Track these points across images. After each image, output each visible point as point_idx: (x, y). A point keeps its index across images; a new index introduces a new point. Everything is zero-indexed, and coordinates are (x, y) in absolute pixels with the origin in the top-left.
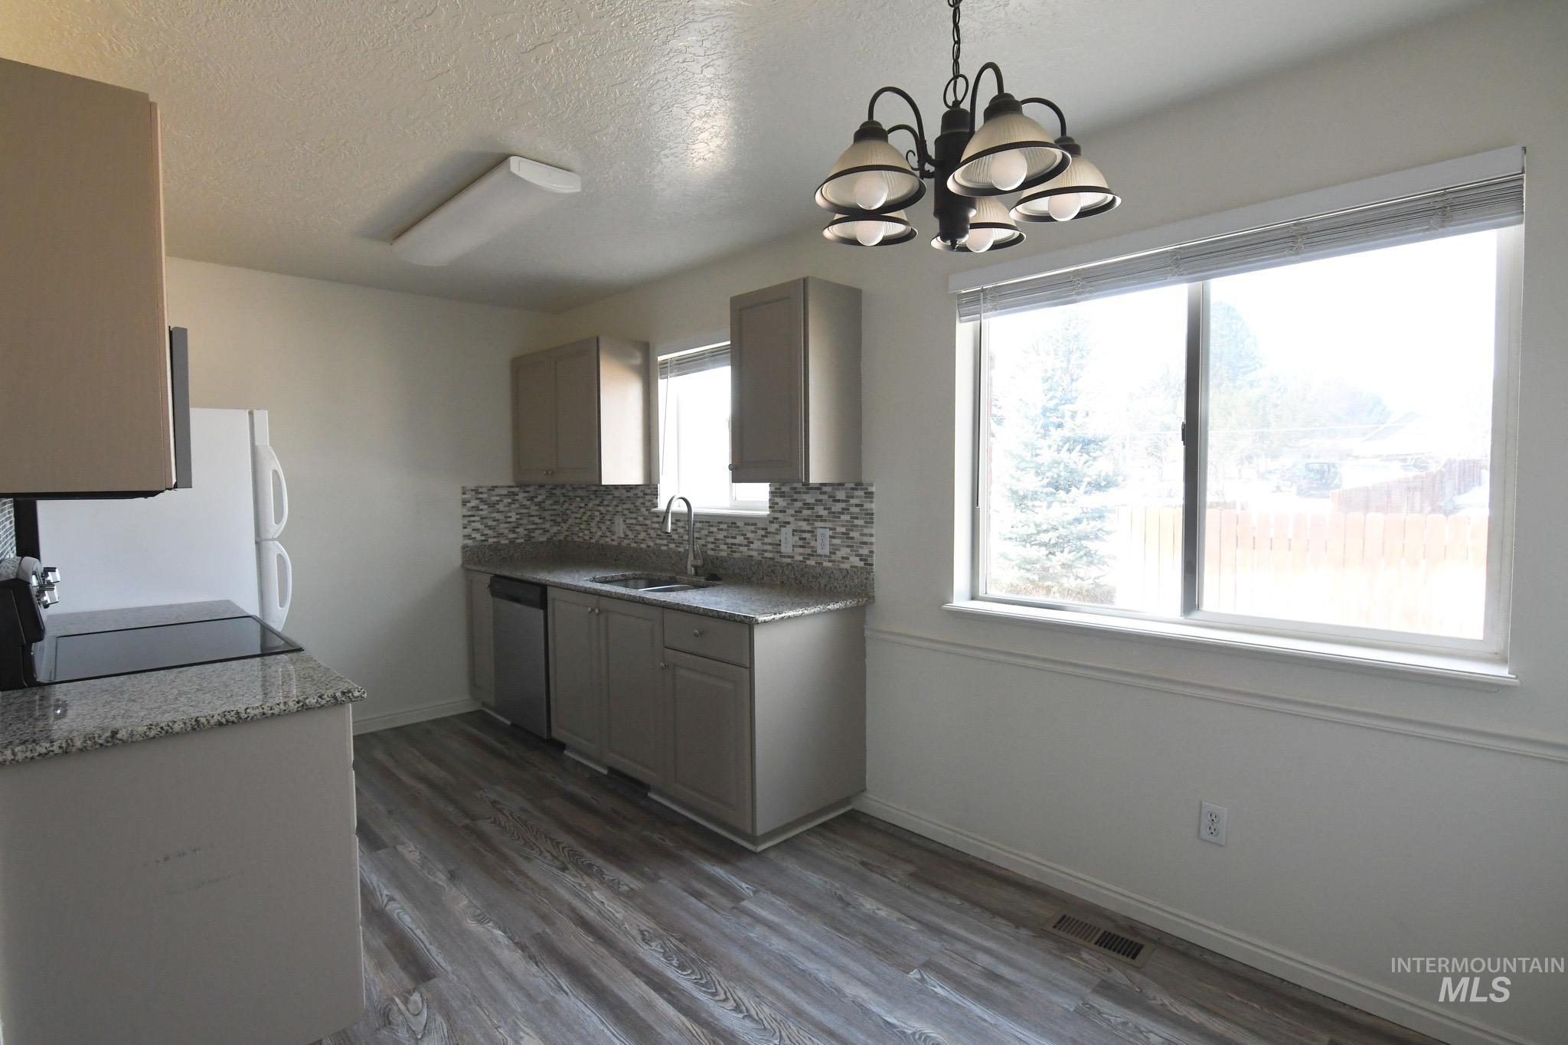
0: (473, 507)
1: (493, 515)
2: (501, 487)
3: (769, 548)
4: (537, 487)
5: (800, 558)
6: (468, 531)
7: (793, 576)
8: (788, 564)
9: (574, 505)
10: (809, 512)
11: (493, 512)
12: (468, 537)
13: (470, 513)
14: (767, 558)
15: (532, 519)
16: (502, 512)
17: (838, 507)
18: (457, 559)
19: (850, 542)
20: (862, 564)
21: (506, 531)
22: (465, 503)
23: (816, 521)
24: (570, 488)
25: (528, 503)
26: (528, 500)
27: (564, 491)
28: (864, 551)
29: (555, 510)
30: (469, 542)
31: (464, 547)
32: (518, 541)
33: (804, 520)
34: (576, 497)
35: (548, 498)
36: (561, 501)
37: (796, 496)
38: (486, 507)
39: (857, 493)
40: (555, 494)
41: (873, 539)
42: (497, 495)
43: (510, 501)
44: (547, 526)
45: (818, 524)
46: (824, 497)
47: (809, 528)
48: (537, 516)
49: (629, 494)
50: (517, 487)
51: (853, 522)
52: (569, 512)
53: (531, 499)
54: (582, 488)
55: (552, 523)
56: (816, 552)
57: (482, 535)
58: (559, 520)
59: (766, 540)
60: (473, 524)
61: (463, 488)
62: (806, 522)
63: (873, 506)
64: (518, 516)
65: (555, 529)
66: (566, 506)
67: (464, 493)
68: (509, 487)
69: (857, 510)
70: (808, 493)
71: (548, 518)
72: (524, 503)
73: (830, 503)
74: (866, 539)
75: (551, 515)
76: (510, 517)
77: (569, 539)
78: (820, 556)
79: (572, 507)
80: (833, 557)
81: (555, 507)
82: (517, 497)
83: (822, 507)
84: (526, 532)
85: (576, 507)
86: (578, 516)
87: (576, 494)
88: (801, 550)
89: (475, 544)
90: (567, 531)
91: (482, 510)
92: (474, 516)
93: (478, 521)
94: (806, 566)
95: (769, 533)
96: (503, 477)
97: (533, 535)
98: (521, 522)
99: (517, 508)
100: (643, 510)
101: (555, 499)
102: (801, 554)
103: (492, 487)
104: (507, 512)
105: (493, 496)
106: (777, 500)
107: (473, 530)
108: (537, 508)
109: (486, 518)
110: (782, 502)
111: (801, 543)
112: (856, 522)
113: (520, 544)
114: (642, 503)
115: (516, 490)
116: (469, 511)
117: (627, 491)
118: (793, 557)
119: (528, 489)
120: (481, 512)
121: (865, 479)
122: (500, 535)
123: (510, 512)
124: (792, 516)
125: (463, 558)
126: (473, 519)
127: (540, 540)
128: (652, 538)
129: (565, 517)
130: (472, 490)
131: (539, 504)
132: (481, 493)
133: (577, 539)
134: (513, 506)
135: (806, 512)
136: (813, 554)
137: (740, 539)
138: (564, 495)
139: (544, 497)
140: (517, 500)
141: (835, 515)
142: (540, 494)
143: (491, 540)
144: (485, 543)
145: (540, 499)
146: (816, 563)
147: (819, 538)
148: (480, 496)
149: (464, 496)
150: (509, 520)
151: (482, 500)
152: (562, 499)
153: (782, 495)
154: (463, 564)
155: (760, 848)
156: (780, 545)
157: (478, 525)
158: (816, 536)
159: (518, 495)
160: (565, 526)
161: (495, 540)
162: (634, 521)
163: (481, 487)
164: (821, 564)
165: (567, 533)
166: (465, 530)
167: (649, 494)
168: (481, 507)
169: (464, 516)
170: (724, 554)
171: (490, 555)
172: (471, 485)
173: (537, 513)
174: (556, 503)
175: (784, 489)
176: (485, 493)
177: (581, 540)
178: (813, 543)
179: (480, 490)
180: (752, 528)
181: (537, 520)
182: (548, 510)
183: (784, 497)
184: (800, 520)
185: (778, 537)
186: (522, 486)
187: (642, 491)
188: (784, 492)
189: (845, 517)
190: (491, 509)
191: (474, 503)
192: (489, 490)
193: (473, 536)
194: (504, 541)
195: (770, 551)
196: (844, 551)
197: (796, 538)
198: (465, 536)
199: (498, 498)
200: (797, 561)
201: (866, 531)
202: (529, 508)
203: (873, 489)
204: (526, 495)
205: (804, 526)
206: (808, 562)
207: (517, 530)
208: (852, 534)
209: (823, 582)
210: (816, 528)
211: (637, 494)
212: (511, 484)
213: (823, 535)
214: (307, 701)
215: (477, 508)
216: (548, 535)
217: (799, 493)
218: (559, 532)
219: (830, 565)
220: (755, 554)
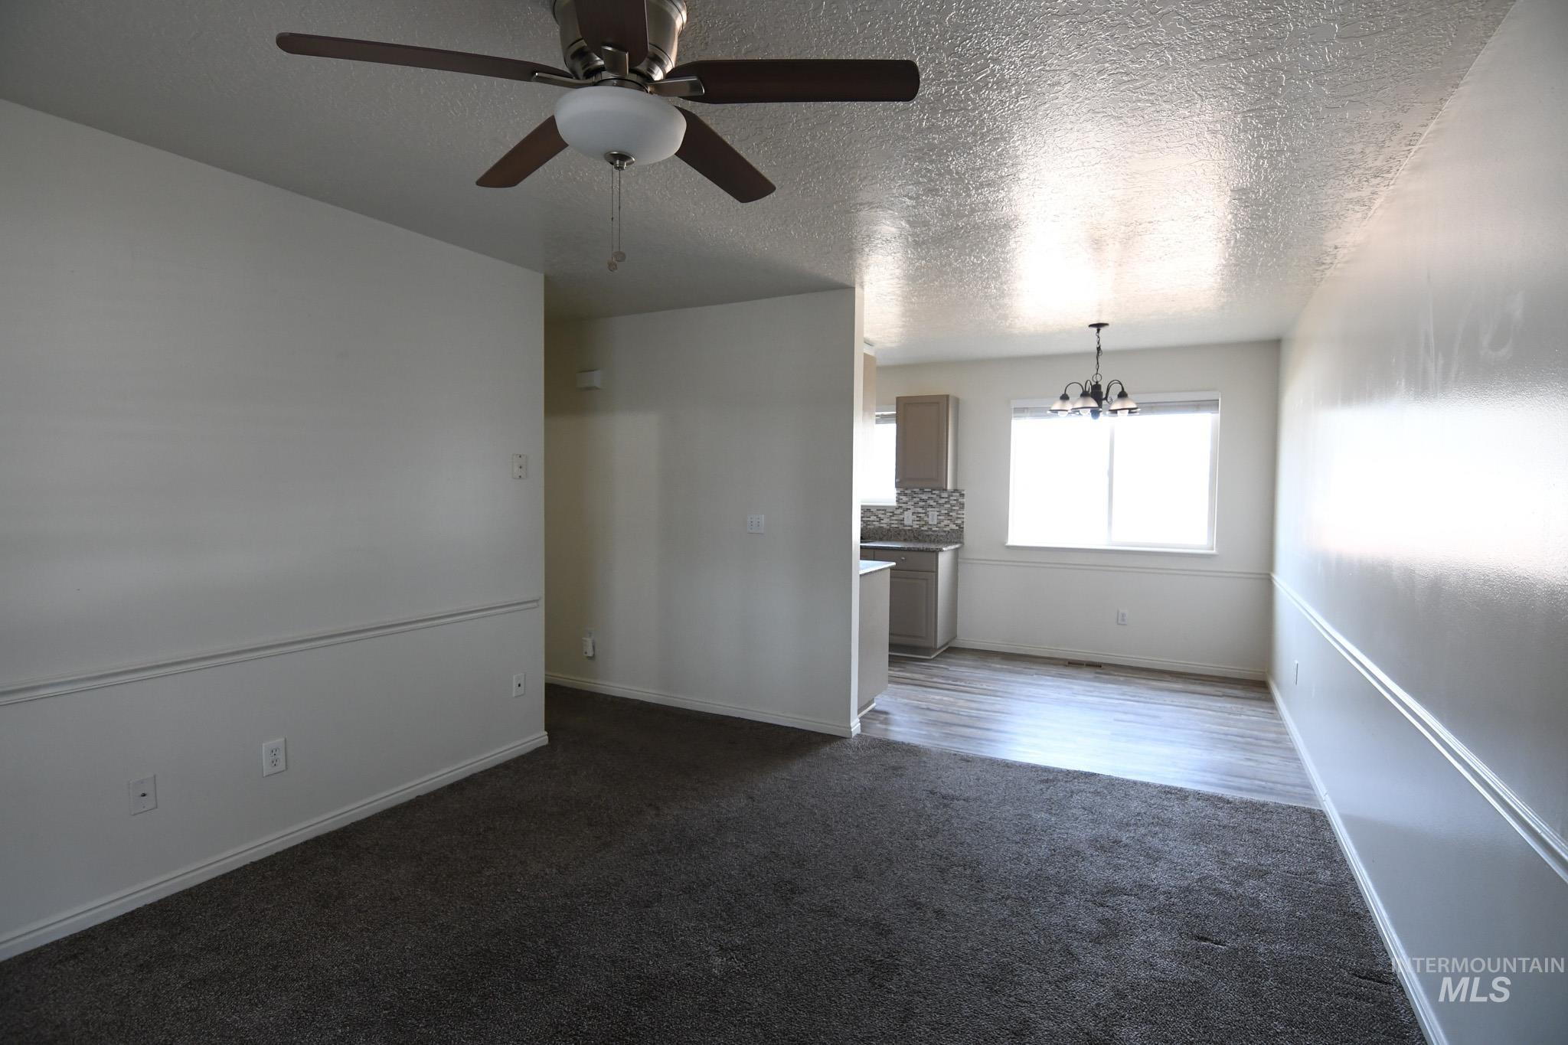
3: (896, 522)
5: (918, 526)
7: (913, 535)
8: (909, 529)
10: (924, 503)
14: (893, 526)
17: (943, 501)
19: (950, 518)
20: (957, 528)
23: (928, 507)
28: (959, 522)
37: (915, 495)
39: (954, 494)
41: (964, 516)
45: (928, 509)
46: (934, 496)
47: (924, 511)
51: (952, 508)
59: (893, 518)
62: (921, 508)
63: (964, 500)
69: (955, 502)
70: (923, 494)
73: (938, 499)
74: (959, 516)
78: (930, 525)
80: (939, 525)
83: (932, 501)
88: (918, 523)
94: (922, 530)
95: (895, 514)
106: (901, 497)
110: (905, 499)
111: (918, 519)
112: (954, 508)
118: (912, 526)
121: (959, 487)
124: (910, 505)
135: (921, 504)
136: (927, 523)
137: (873, 518)
141: (941, 505)
146: (926, 528)
147: (930, 516)
153: (906, 495)
155: (932, 657)
156: (903, 520)
158: (928, 515)
164: (933, 528)
175: (906, 492)
178: (926, 519)
180: (883, 512)
184: (917, 507)
185: (902, 516)
188: (910, 493)
189: (948, 506)
195: (896, 524)
196: (946, 522)
197: (915, 516)
200: (914, 527)
201: (959, 512)
203: (965, 493)
205: (920, 510)
206: (922, 528)
208: (951, 514)
209: (933, 538)
210: (928, 511)
213: (933, 515)
217: (917, 494)
219: (937, 529)
220: (885, 526)
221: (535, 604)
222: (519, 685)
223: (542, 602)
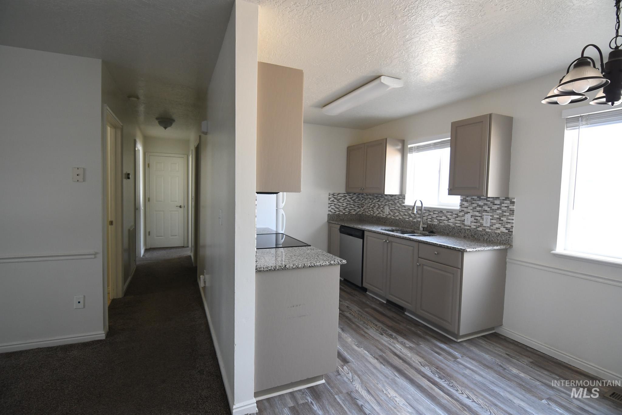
0: (332, 200)
1: (338, 204)
2: (342, 193)
3: (459, 222)
4: (353, 194)
5: (475, 227)
6: (330, 209)
7: (470, 234)
8: (468, 229)
9: (367, 201)
10: (480, 209)
11: (338, 203)
12: (330, 211)
13: (331, 203)
14: (457, 226)
15: (351, 205)
16: (341, 203)
17: (495, 207)
18: (326, 219)
19: (501, 222)
20: (507, 231)
21: (342, 210)
22: (329, 199)
23: (484, 212)
24: (365, 195)
25: (350, 200)
26: (350, 199)
27: (363, 196)
28: (509, 226)
29: (359, 203)
30: (330, 213)
31: (329, 215)
32: (346, 213)
33: (477, 212)
34: (368, 198)
35: (357, 198)
36: (361, 200)
37: (473, 202)
38: (336, 200)
39: (505, 202)
40: (359, 197)
41: (513, 221)
42: (340, 196)
43: (344, 199)
44: (356, 208)
45: (483, 214)
46: (489, 203)
47: (480, 215)
48: (352, 205)
49: (391, 198)
50: (346, 194)
51: (503, 213)
52: (364, 204)
53: (351, 198)
54: (371, 195)
55: (358, 207)
56: (483, 225)
57: (334, 211)
58: (360, 206)
59: (457, 219)
60: (332, 206)
61: (329, 193)
62: (478, 213)
63: (514, 207)
64: (346, 204)
65: (359, 210)
66: (363, 201)
67: (329, 195)
68: (344, 193)
69: (506, 208)
70: (480, 201)
71: (356, 205)
72: (349, 200)
73: (491, 205)
74: (509, 221)
75: (357, 205)
76: (344, 205)
77: (364, 214)
78: (485, 227)
79: (366, 202)
80: (492, 228)
81: (359, 202)
82: (346, 197)
83: (487, 207)
84: (349, 210)
85: (367, 202)
86: (369, 205)
87: (368, 197)
88: (475, 224)
89: (332, 214)
90: (363, 211)
91: (335, 202)
92: (332, 204)
93: (333, 206)
94: (477, 230)
95: (459, 216)
96: (343, 190)
97: (351, 211)
98: (347, 206)
99: (346, 201)
100: (398, 204)
101: (359, 199)
102: (474, 225)
103: (339, 193)
104: (343, 202)
105: (339, 197)
106: (464, 203)
107: (332, 209)
108: (353, 202)
109: (336, 205)
110: (466, 204)
111: (475, 221)
112: (505, 214)
113: (347, 214)
114: (398, 202)
115: (346, 195)
116: (331, 202)
117: (391, 197)
118: (471, 226)
119: (350, 195)
120: (334, 202)
121: (510, 196)
122: (340, 211)
123: (344, 203)
124: (471, 209)
125: (328, 218)
126: (332, 205)
127: (353, 213)
128: (401, 215)
129: (363, 206)
130: (332, 194)
131: (353, 200)
132: (335, 195)
133: (367, 214)
134: (345, 201)
135: (478, 209)
136: (482, 225)
137: (444, 218)
138: (362, 197)
139: (355, 198)
140: (346, 198)
141: (494, 211)
142: (354, 197)
143: (337, 213)
144: (335, 214)
145: (354, 198)
146: (482, 229)
147: (484, 219)
148: (335, 196)
149: (329, 196)
150: (343, 206)
151: (335, 198)
152: (362, 199)
153: (467, 201)
154: (328, 220)
155: (459, 341)
156: (464, 221)
157: (333, 207)
158: (483, 218)
159: (347, 197)
160: (362, 209)
161: (338, 213)
162: (394, 209)
163: (335, 193)
164: (485, 230)
165: (363, 212)
166: (329, 208)
167: (401, 198)
168: (335, 201)
169: (329, 203)
170: (436, 223)
171: (337, 218)
172: (332, 193)
173: (353, 204)
174: (359, 200)
175: (467, 199)
176: (336, 195)
177: (369, 215)
178: (481, 221)
179: (335, 194)
180: (451, 214)
181: (352, 206)
182: (356, 203)
183: (468, 202)
184: (475, 211)
185: (463, 218)
186: (348, 193)
187: (398, 197)
188: (467, 200)
189: (499, 211)
190: (338, 201)
191: (332, 199)
192: (337, 194)
193: (332, 211)
194: (341, 213)
195: (459, 223)
196: (498, 226)
197: (473, 219)
198: (329, 211)
199: (340, 197)
200: (472, 228)
201: (509, 218)
202: (350, 202)
203: (515, 200)
204: (349, 197)
205: (477, 214)
206: (478, 229)
207: (346, 209)
208: (502, 219)
209: (486, 237)
210: (483, 215)
211: (395, 198)
212: (345, 193)
213: (487, 219)
214: (331, 262)
215: (333, 201)
216: (356, 212)
217: (476, 200)
218: (360, 211)
219: (490, 231)
220: (451, 224)
221: (93, 256)
222: (79, 302)
223: (100, 256)
